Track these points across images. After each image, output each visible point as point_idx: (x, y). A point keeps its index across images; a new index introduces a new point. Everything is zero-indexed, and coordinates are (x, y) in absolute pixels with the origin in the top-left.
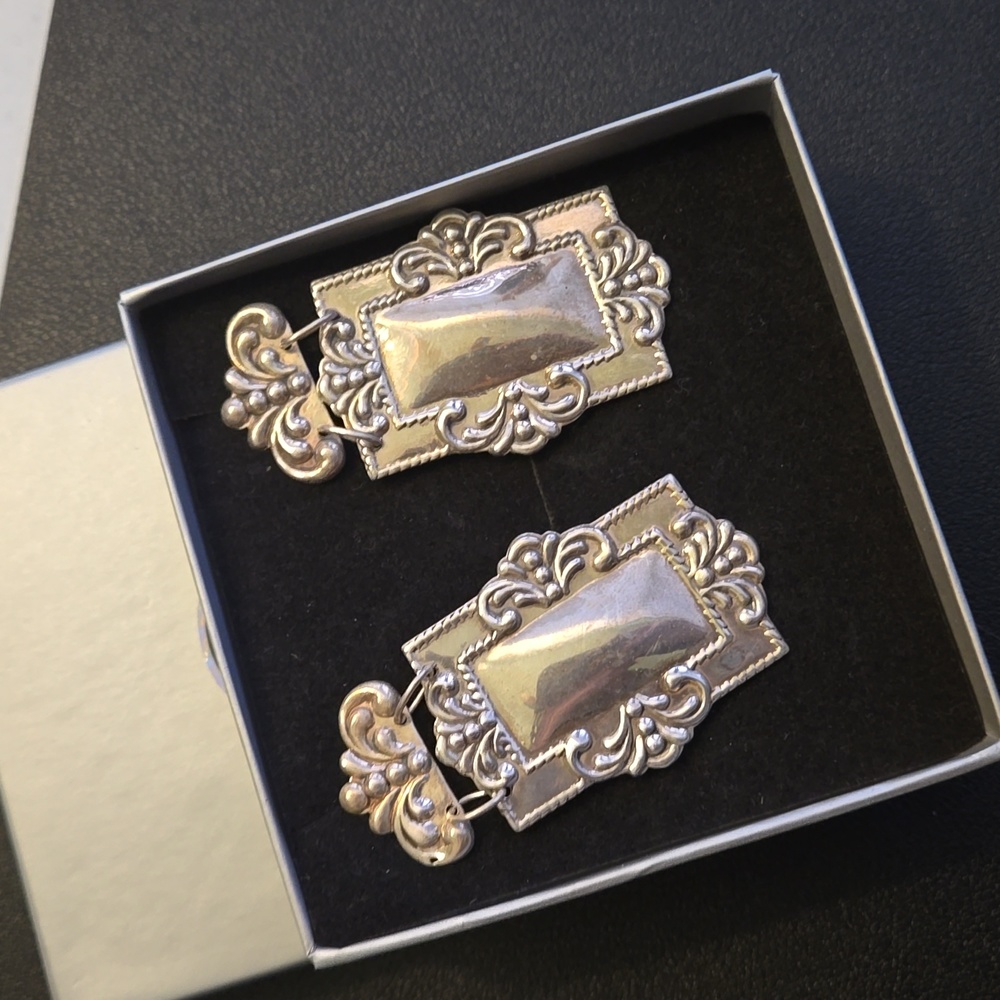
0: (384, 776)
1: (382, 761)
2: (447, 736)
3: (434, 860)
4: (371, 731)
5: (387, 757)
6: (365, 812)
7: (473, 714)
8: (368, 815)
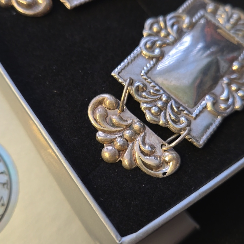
0: (124, 138)
1: (119, 131)
2: (149, 109)
3: (164, 173)
4: (108, 118)
5: (121, 128)
6: (119, 159)
7: (158, 96)
8: (121, 161)
